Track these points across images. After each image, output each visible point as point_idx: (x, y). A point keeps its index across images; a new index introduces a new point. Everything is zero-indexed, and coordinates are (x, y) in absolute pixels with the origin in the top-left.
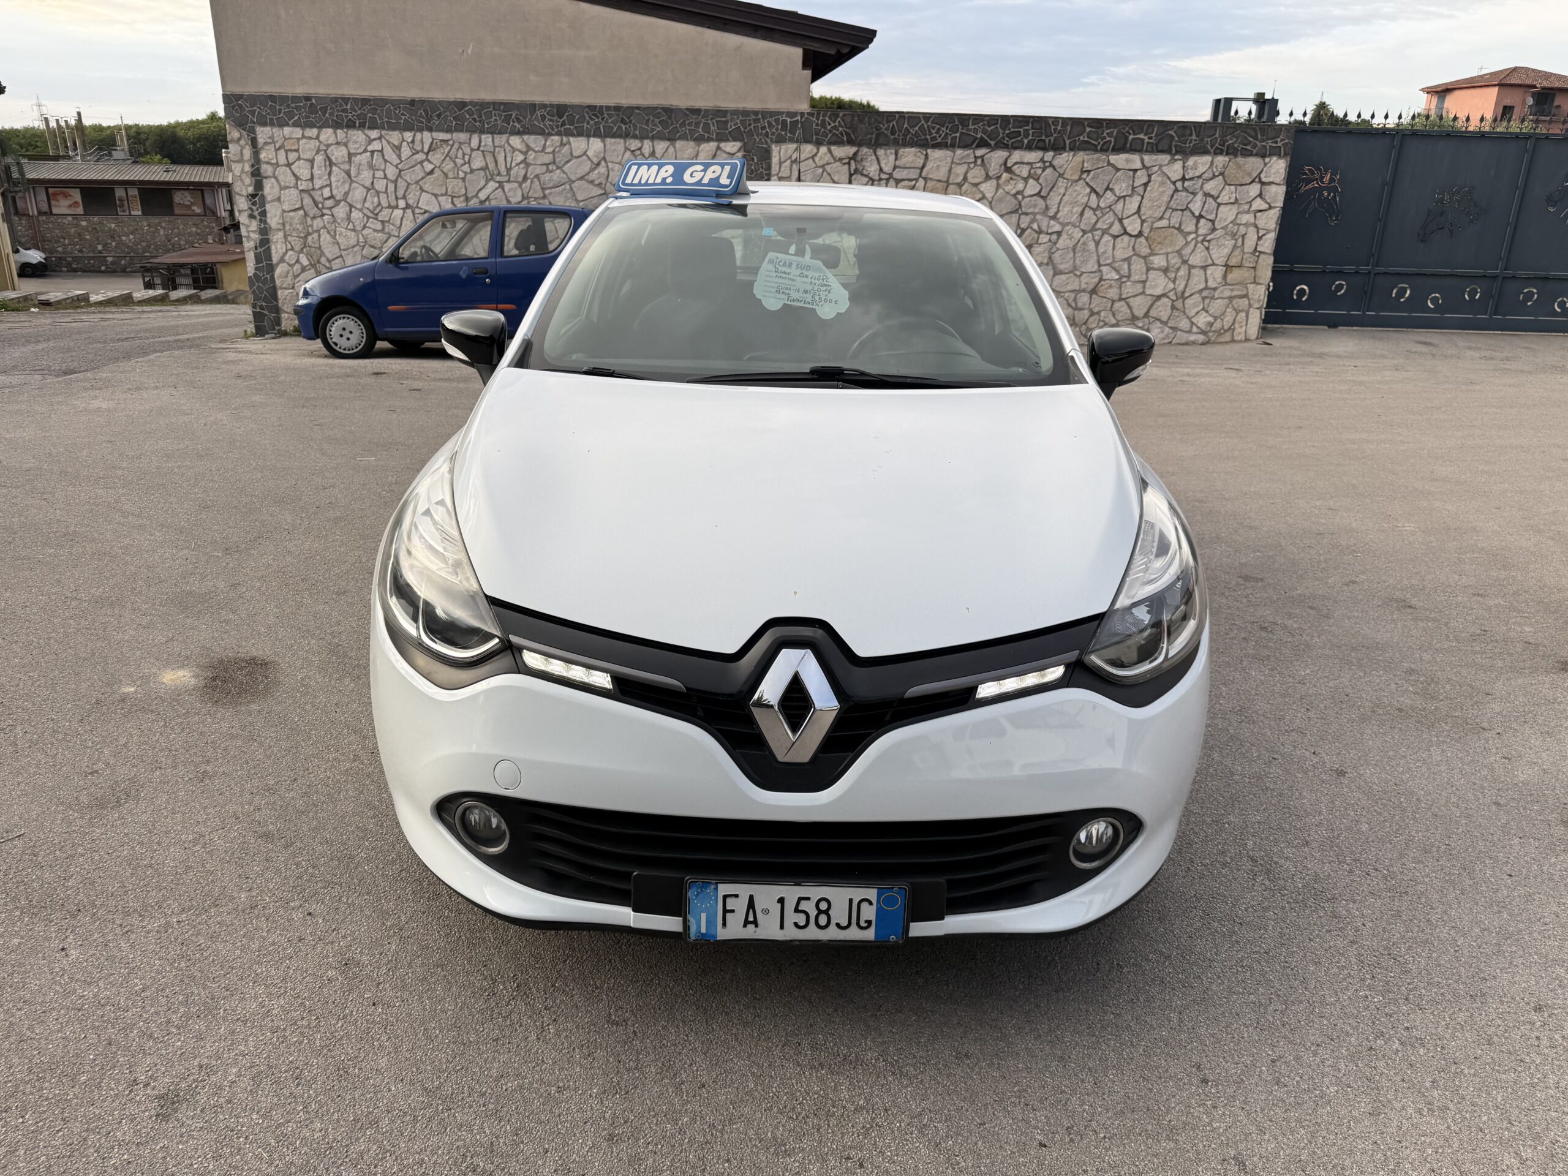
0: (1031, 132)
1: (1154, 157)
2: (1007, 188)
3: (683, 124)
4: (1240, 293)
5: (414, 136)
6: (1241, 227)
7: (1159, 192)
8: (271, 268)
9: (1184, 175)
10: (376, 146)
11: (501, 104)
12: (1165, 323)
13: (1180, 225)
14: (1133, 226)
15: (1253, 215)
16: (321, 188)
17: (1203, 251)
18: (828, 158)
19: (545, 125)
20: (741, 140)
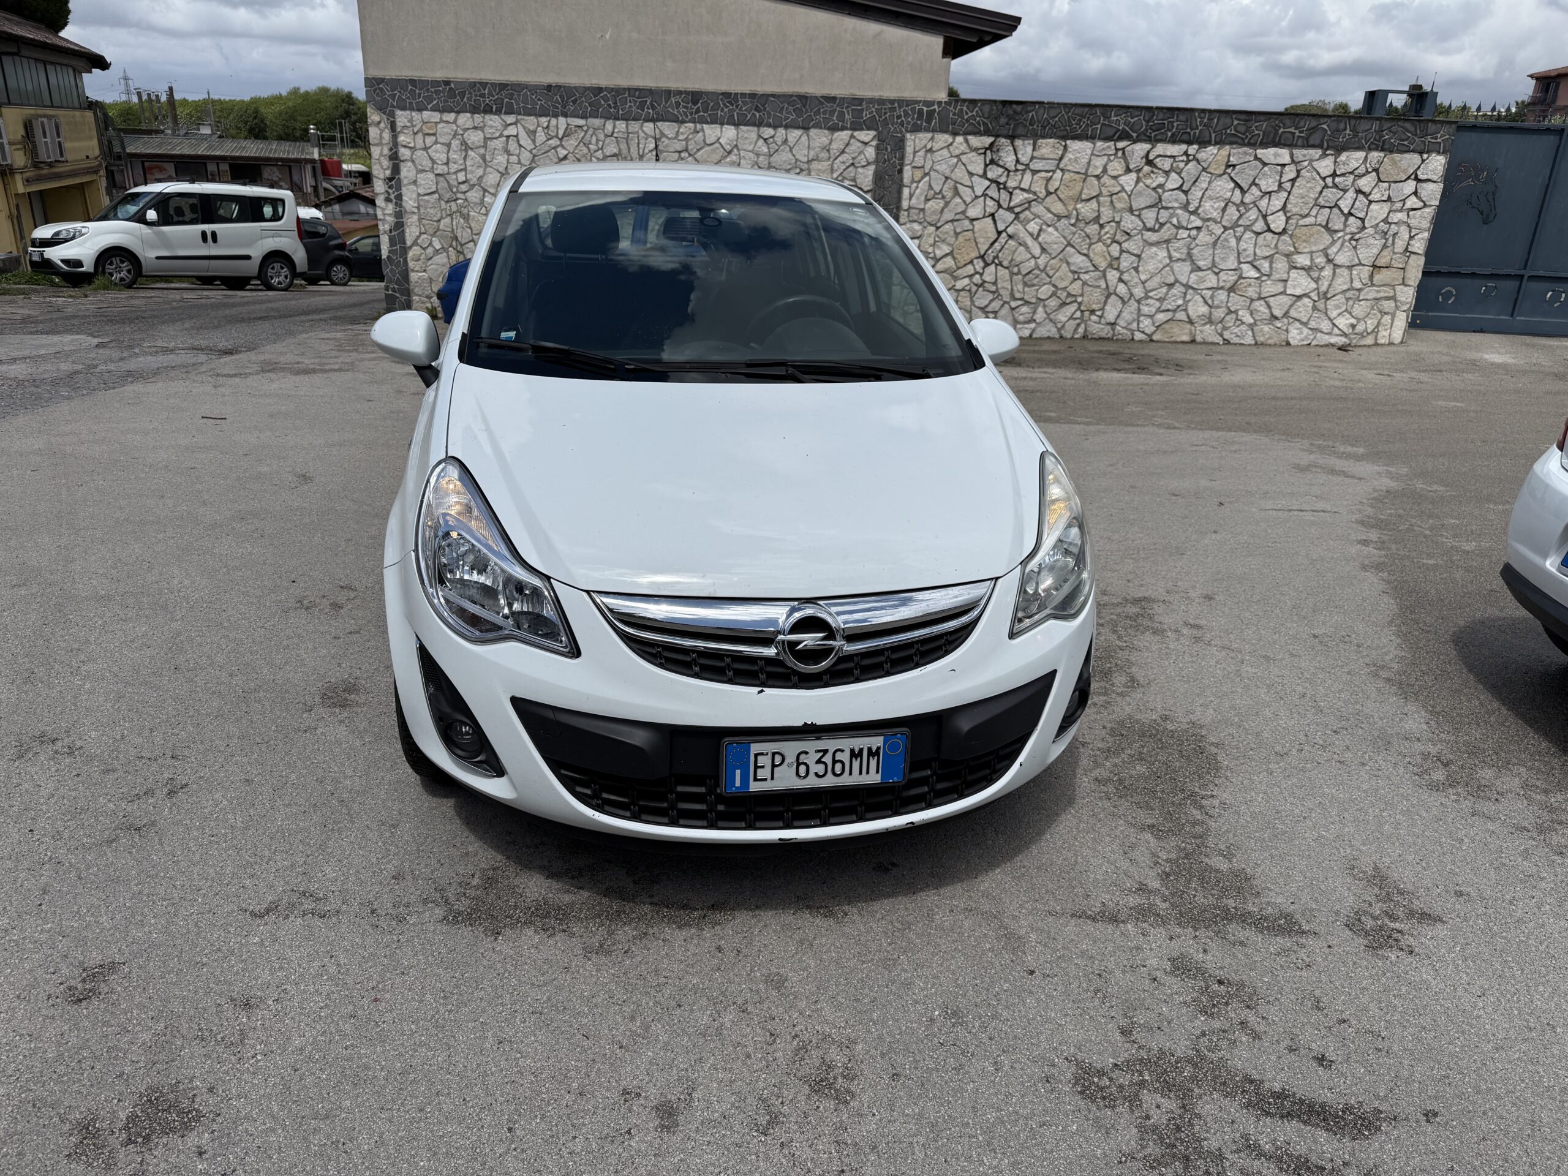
0: (1175, 124)
1: (1305, 152)
2: (1148, 182)
3: (818, 113)
4: (1386, 295)
5: (549, 122)
6: (1393, 226)
7: (1306, 189)
8: (405, 250)
9: (1335, 171)
10: (512, 131)
11: (636, 90)
12: (1305, 324)
13: (1327, 223)
14: (1278, 222)
15: (1406, 213)
16: (456, 173)
17: (1350, 250)
18: (964, 147)
19: (678, 112)
20: (875, 130)
